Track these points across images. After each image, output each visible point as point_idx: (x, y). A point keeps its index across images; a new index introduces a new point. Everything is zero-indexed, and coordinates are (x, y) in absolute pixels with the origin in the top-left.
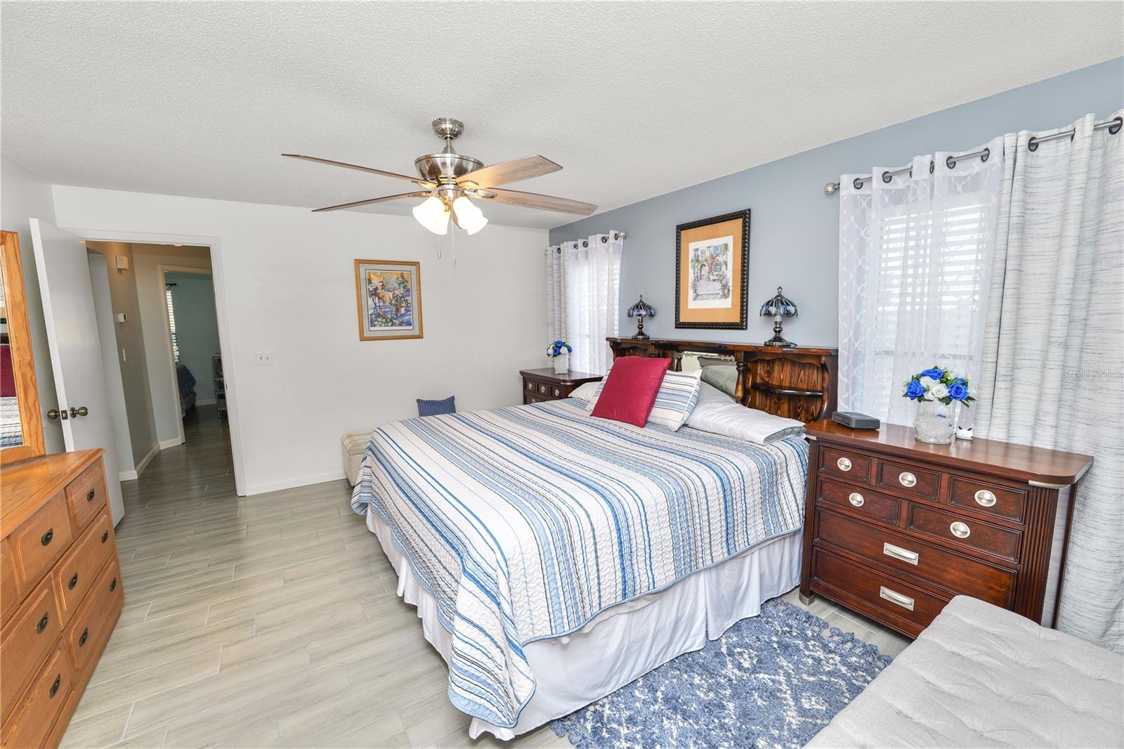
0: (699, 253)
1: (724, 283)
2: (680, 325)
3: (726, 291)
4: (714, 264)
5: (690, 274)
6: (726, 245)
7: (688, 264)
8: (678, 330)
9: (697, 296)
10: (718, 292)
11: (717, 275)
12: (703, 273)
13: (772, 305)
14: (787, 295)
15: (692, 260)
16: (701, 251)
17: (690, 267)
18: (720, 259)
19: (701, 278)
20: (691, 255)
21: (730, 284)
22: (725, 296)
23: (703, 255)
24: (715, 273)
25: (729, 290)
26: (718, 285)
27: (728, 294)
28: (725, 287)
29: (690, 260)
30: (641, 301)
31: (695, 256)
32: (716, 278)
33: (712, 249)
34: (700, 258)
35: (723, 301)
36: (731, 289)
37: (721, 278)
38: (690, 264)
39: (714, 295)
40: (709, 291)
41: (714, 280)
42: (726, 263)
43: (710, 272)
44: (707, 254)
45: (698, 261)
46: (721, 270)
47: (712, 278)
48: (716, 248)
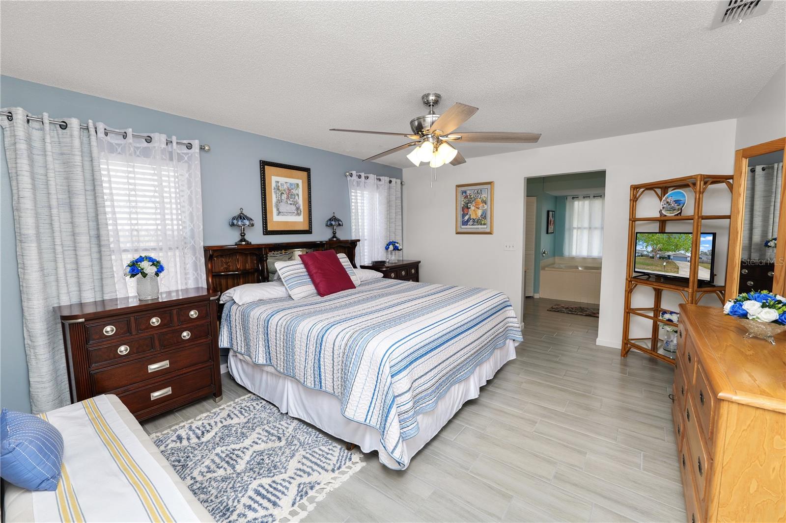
0: (279, 185)
1: (298, 207)
2: (267, 232)
3: (299, 211)
4: (290, 195)
5: (273, 198)
6: (298, 184)
7: (272, 191)
8: (265, 236)
9: (279, 213)
10: (294, 211)
11: (292, 201)
12: (283, 198)
13: (332, 220)
14: (338, 216)
15: (275, 189)
16: (281, 184)
17: (273, 193)
18: (294, 192)
19: (281, 202)
20: (274, 185)
21: (301, 208)
22: (298, 214)
23: (282, 187)
24: (291, 200)
25: (301, 211)
26: (293, 208)
27: (301, 213)
28: (298, 209)
29: (273, 188)
30: (242, 213)
31: (276, 186)
32: (292, 203)
33: (288, 184)
34: (280, 188)
35: (297, 217)
36: (302, 210)
37: (295, 203)
38: (273, 191)
39: (291, 213)
40: (287, 210)
41: (291, 204)
42: (298, 195)
43: (288, 198)
44: (285, 186)
45: (279, 189)
46: (295, 198)
47: (289, 202)
48: (291, 184)
